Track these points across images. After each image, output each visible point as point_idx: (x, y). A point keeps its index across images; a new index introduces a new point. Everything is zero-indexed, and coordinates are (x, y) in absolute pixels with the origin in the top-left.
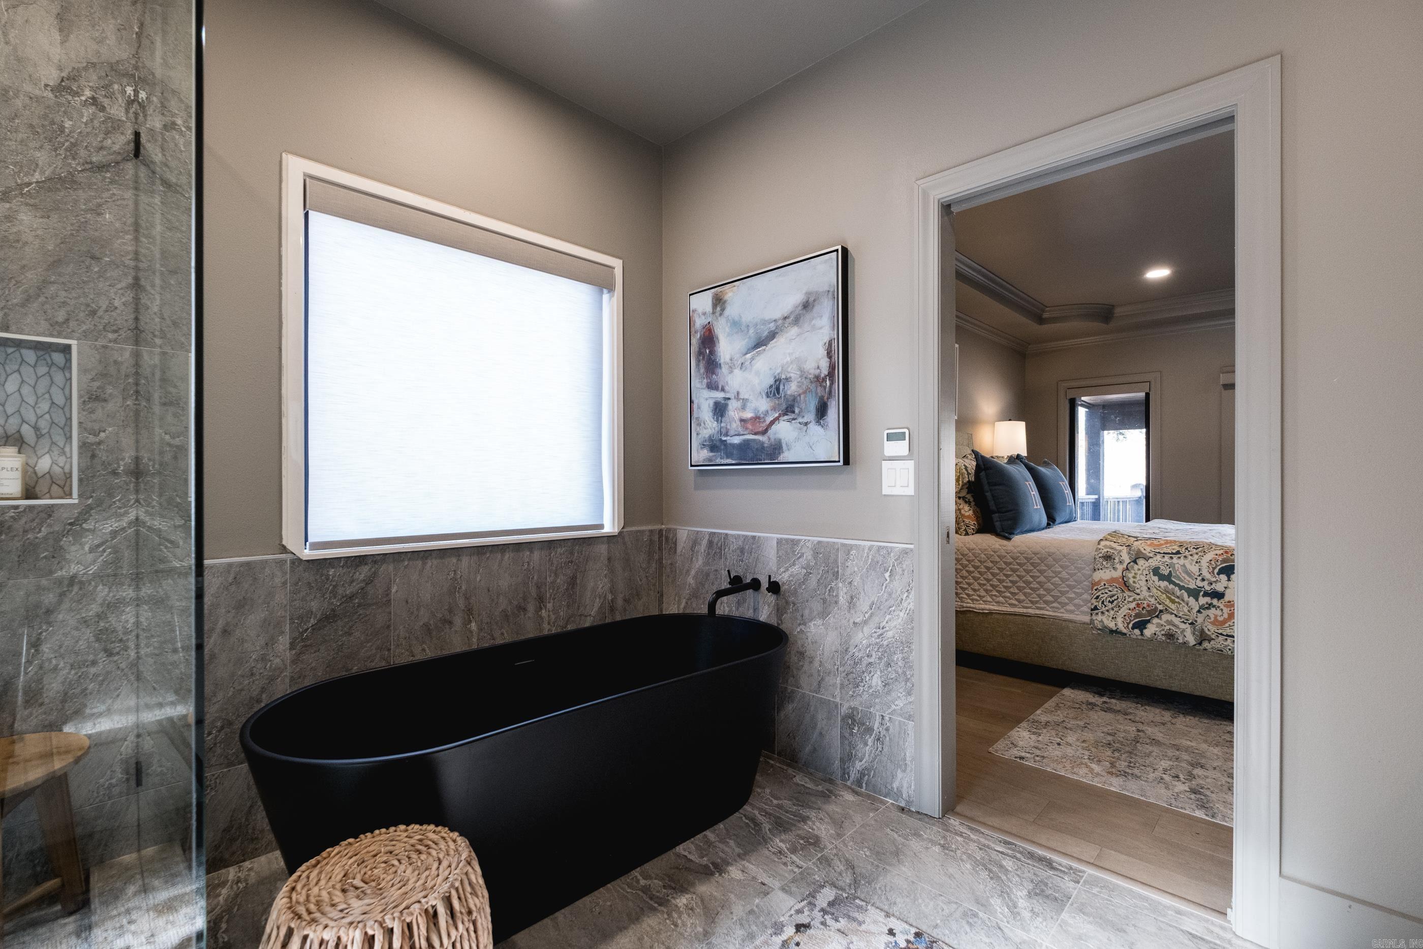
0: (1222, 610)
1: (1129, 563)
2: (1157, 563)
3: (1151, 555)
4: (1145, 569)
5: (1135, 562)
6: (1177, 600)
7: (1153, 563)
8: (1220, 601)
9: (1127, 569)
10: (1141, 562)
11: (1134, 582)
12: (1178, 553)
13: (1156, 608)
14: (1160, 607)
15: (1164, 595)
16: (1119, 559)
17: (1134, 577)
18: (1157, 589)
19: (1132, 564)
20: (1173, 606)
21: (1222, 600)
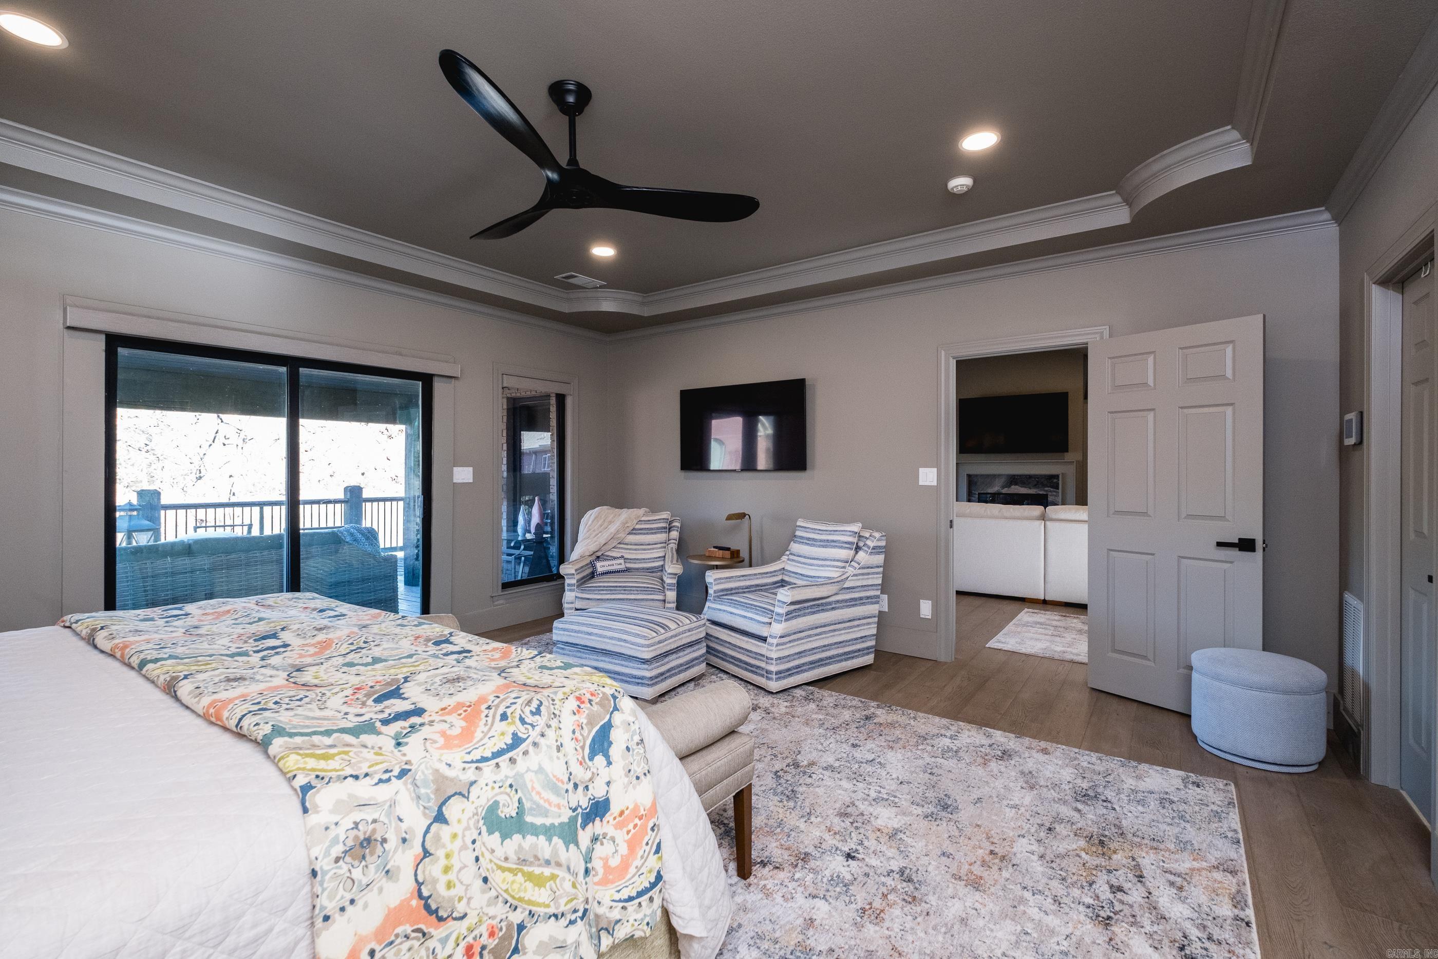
0: (613, 840)
1: (427, 831)
2: (490, 794)
3: (470, 775)
4: (467, 828)
5: (440, 818)
6: (547, 871)
7: (481, 797)
8: (605, 820)
9: (426, 853)
10: (453, 810)
11: (449, 885)
12: (517, 741)
13: (510, 926)
14: (517, 918)
15: (520, 878)
16: (397, 830)
17: (447, 870)
18: (503, 869)
19: (435, 827)
20: (542, 895)
21: (608, 817)
